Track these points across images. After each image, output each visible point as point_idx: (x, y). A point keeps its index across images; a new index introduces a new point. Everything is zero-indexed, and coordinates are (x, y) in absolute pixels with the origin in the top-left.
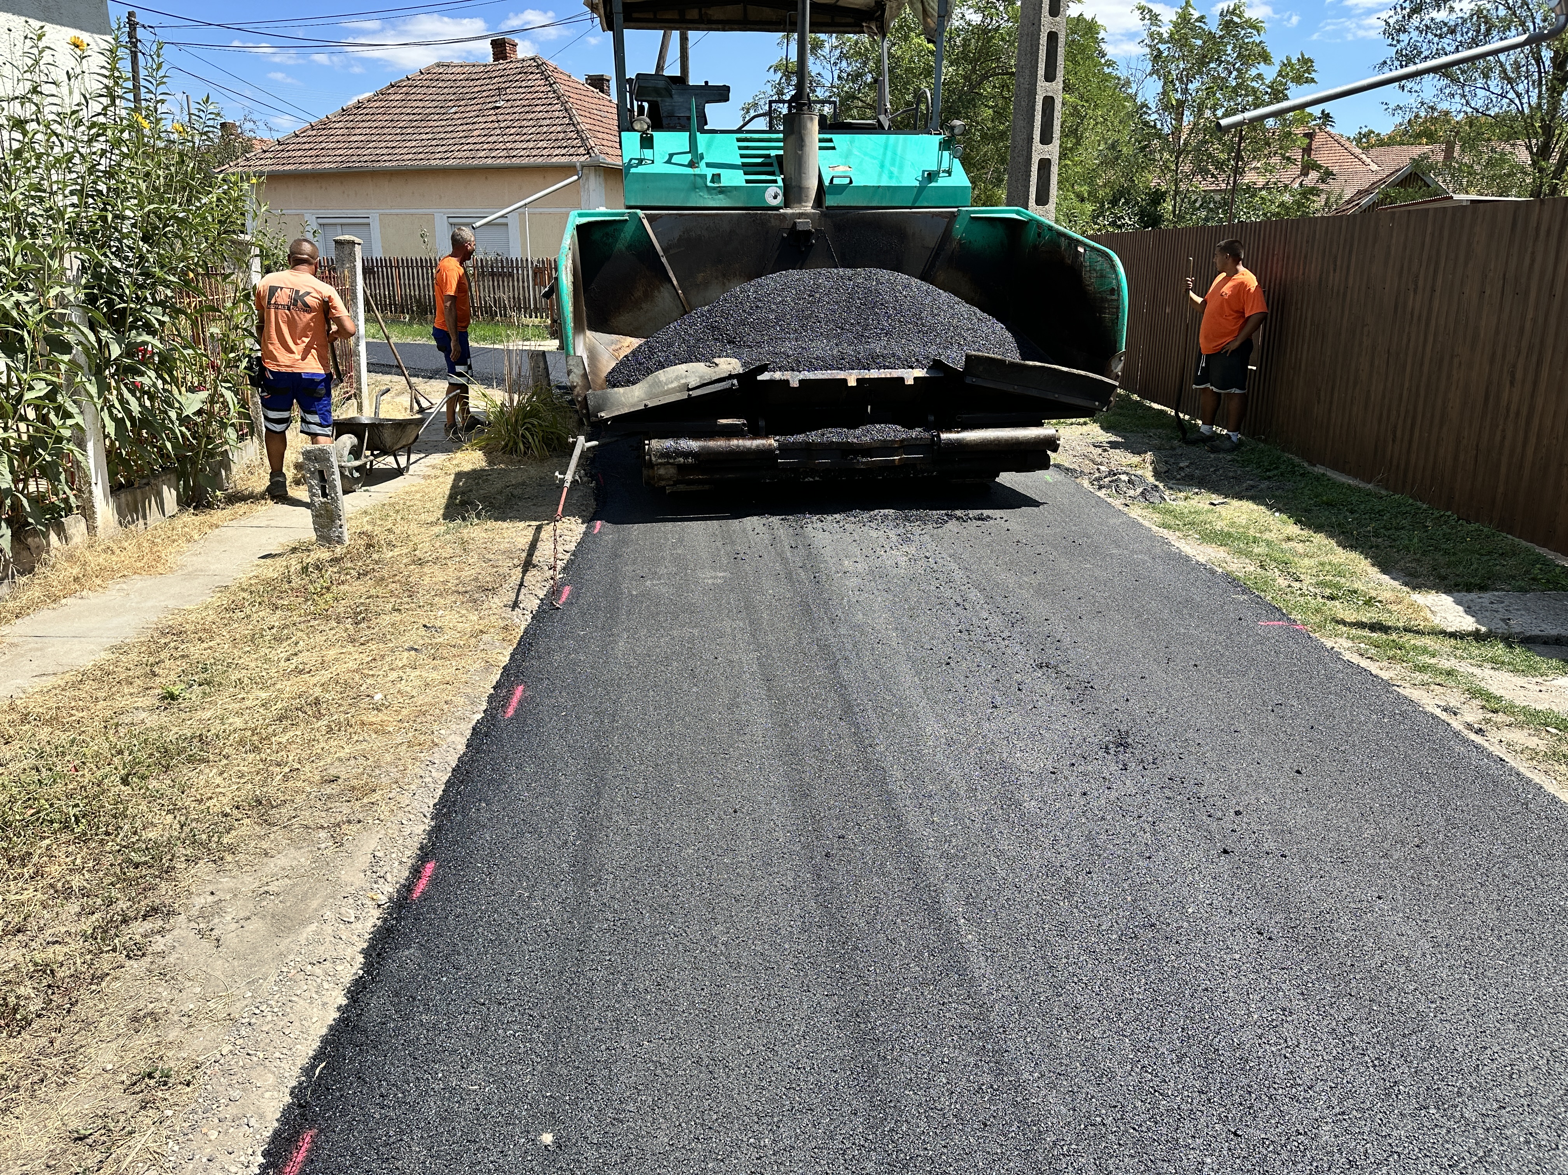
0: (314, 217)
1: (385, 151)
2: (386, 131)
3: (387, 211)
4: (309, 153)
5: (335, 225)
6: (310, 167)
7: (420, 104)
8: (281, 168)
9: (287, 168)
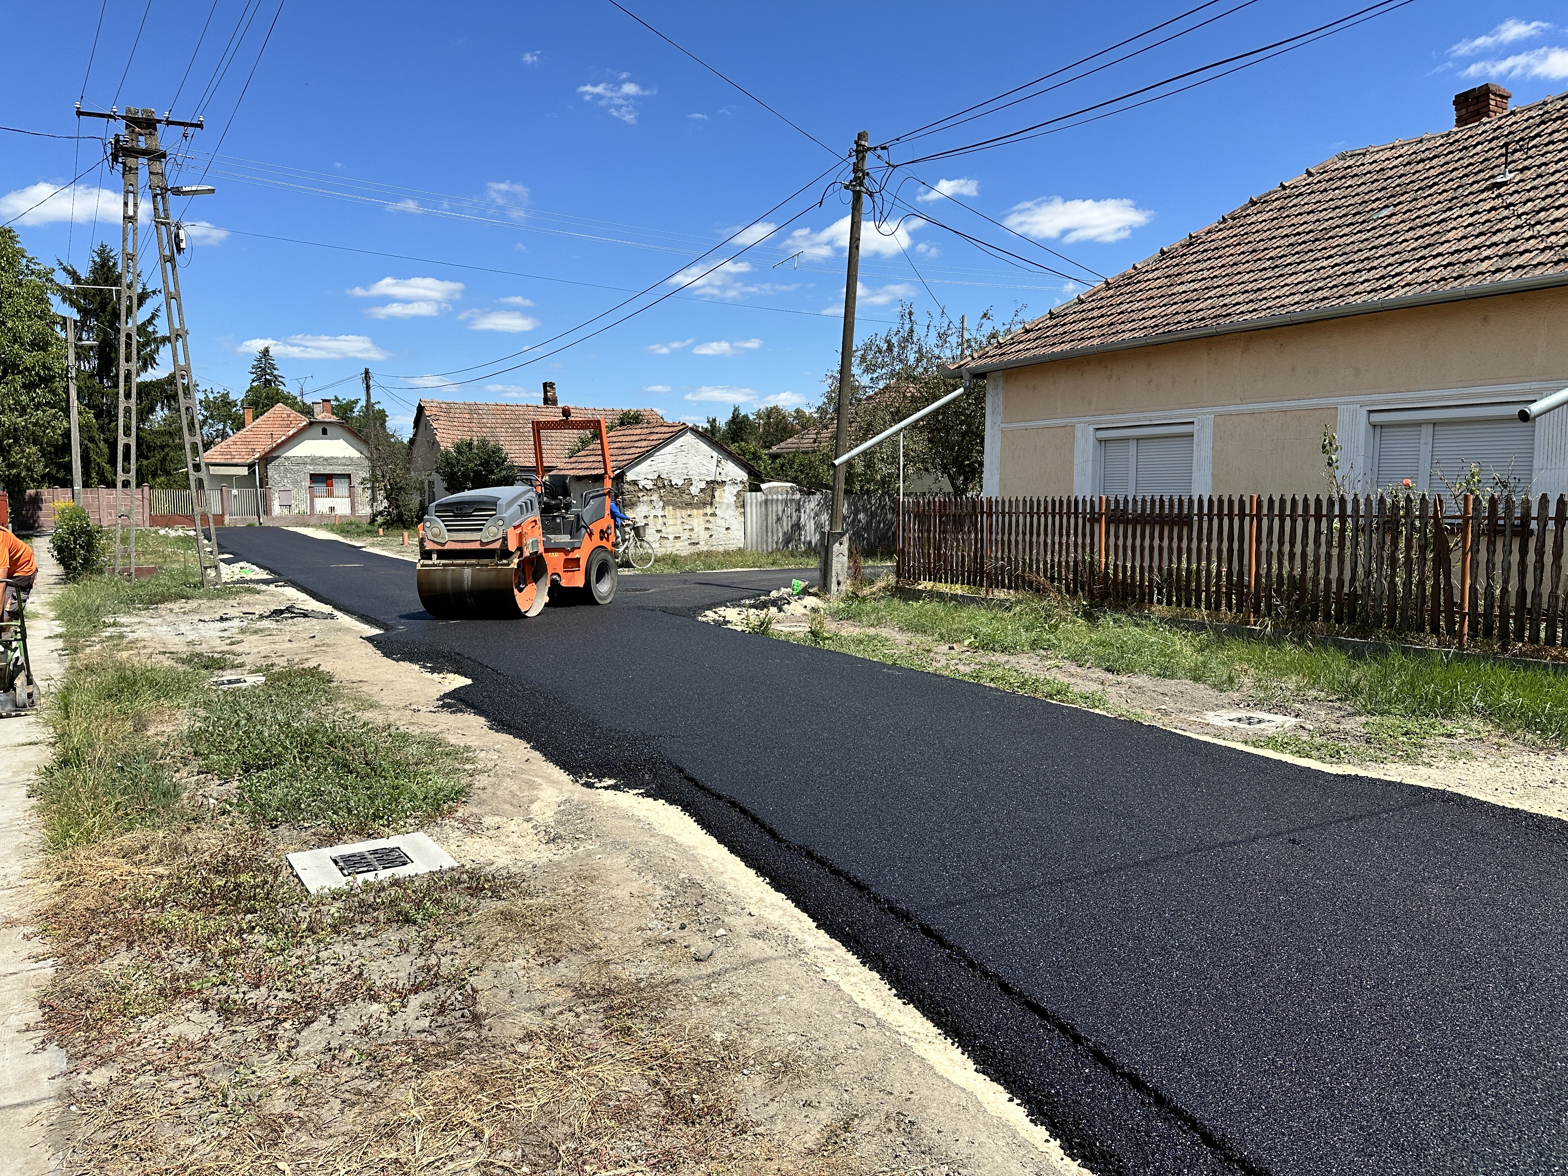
0: (1091, 429)
1: (1241, 298)
2: (1241, 268)
3: (1233, 408)
4: (1099, 322)
5: (1126, 439)
6: (1096, 342)
7: (1312, 217)
8: (1048, 350)
9: (1058, 349)
